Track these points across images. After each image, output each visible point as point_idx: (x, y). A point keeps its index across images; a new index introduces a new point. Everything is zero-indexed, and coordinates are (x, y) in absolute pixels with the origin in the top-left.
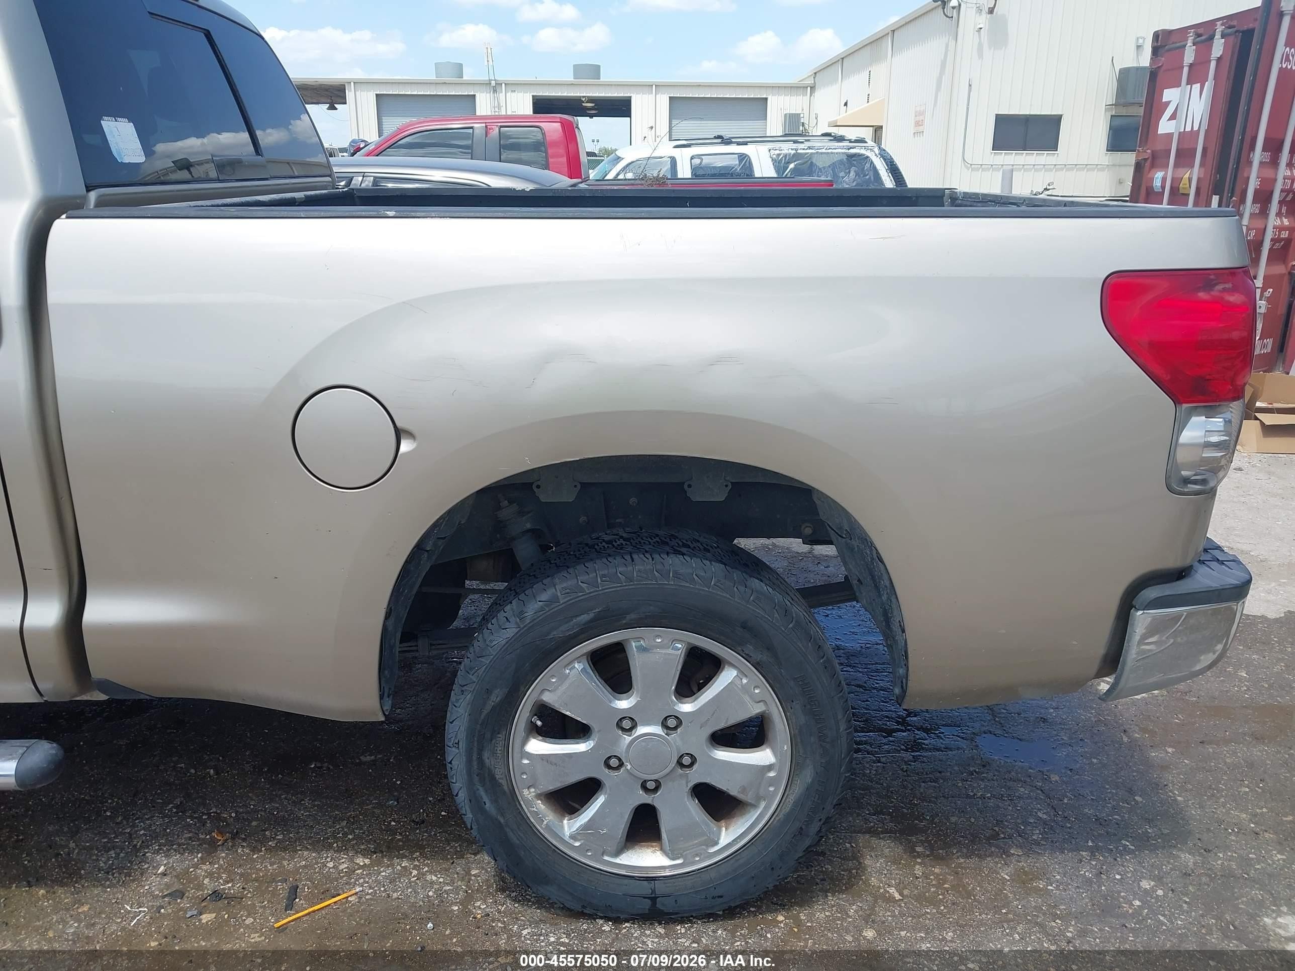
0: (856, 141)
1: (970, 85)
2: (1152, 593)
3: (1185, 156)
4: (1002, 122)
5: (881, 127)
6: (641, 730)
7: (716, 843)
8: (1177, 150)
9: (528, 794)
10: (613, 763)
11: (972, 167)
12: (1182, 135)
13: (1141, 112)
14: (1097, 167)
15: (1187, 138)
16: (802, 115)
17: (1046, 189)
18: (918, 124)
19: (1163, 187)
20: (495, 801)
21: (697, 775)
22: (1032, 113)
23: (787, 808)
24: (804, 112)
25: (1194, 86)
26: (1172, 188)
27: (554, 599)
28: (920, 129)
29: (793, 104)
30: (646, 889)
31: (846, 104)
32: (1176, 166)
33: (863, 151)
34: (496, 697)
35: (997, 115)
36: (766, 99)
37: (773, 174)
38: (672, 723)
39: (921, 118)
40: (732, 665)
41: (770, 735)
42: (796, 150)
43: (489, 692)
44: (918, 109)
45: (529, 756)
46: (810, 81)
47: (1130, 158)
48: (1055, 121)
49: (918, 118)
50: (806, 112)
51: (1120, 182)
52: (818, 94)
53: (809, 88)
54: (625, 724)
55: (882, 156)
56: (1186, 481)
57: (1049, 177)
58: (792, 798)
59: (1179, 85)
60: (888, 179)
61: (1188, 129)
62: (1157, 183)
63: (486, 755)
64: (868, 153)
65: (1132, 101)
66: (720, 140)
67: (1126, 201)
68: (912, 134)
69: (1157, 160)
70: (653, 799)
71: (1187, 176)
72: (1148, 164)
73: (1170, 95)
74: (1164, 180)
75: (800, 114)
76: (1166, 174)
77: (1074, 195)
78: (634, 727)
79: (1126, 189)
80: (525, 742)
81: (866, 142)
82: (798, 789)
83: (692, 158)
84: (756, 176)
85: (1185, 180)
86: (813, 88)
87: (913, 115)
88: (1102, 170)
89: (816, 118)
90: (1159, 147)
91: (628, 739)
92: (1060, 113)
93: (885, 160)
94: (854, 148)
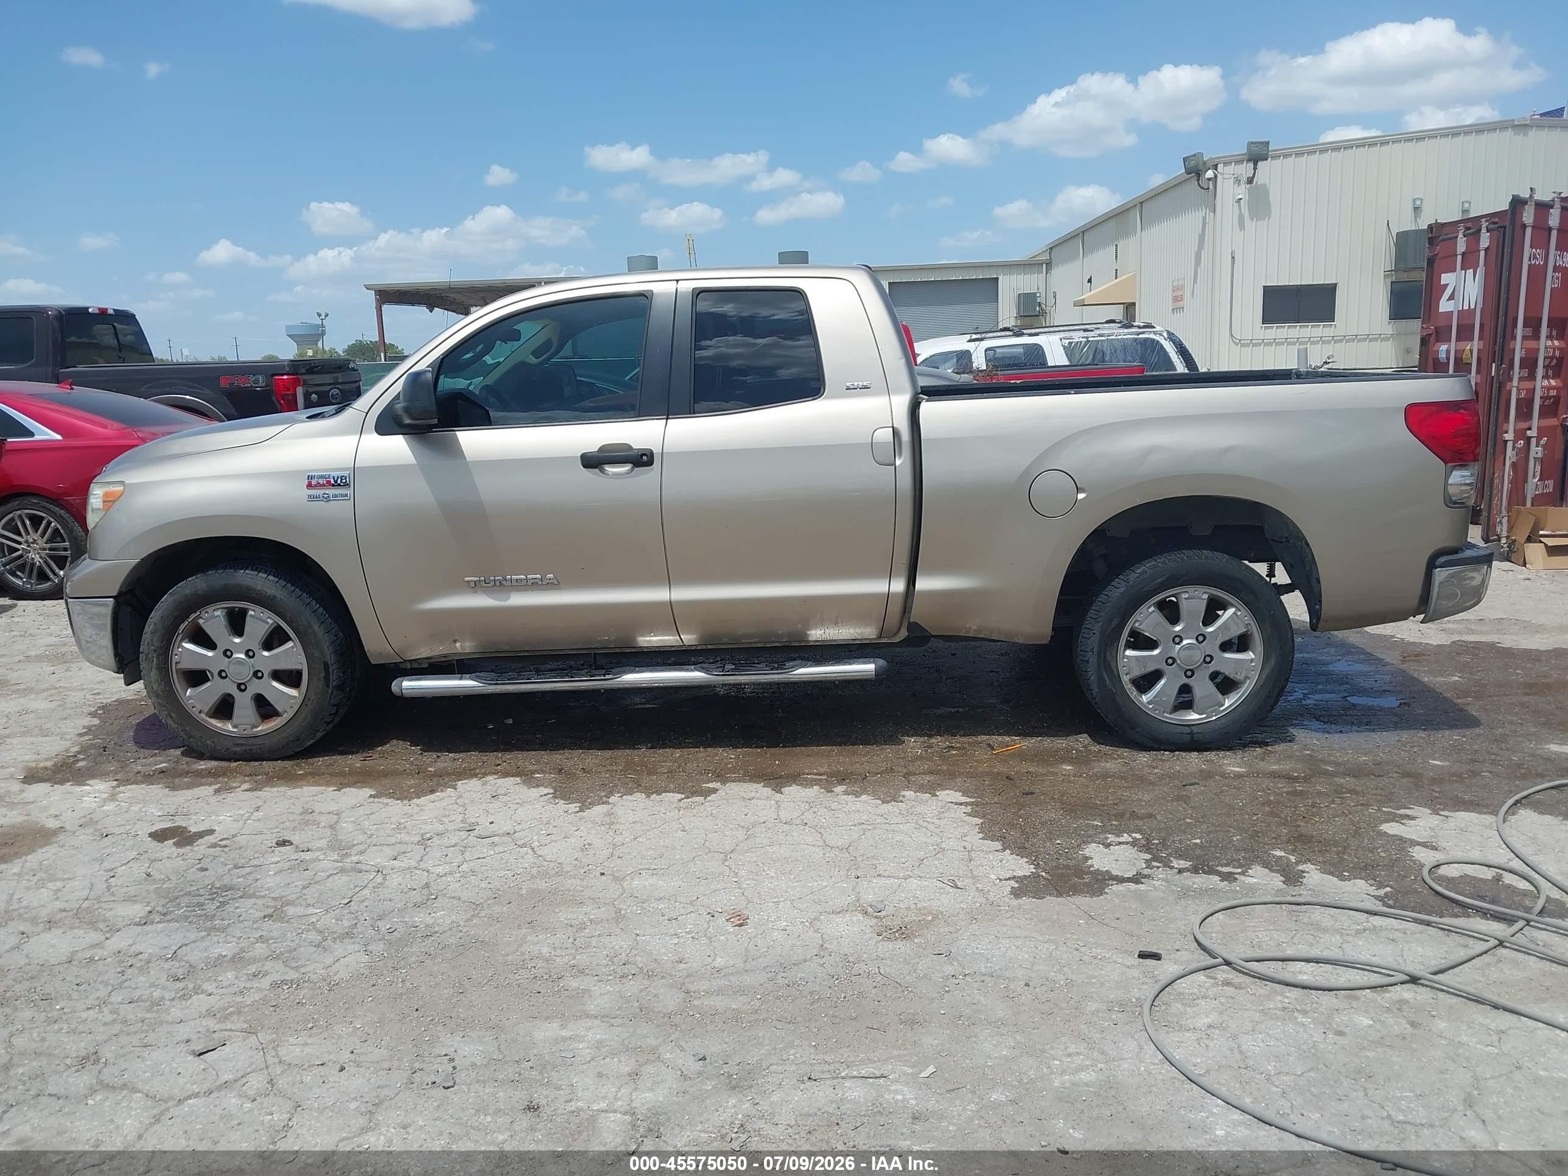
0: (1144, 327)
1: (1233, 258)
2: (1442, 559)
3: (1465, 332)
4: (1270, 293)
5: (1134, 304)
6: (1185, 642)
7: (1223, 705)
8: (1458, 325)
9: (1125, 679)
10: (1171, 661)
11: (1241, 343)
12: (1461, 313)
13: (1423, 276)
14: (1381, 338)
15: (1466, 315)
16: (1038, 295)
17: (1326, 363)
18: (1176, 299)
19: (1448, 359)
20: (1111, 680)
21: (1213, 667)
22: (1303, 283)
23: (1262, 681)
24: (1040, 290)
25: (1468, 271)
26: (1456, 359)
27: (1145, 572)
28: (1180, 304)
29: (1028, 283)
30: (1187, 730)
31: (1090, 281)
32: (1458, 339)
33: (1152, 336)
34: (1115, 622)
35: (1264, 287)
36: (997, 279)
37: (1065, 362)
38: (1201, 638)
39: (1180, 293)
40: (1233, 605)
41: (1251, 646)
42: (1087, 338)
43: (1111, 620)
44: (1175, 284)
45: (1128, 657)
46: (1045, 257)
47: (1415, 327)
48: (1329, 291)
49: (1176, 294)
50: (1042, 290)
51: (1408, 351)
52: (1055, 272)
53: (1044, 265)
54: (1178, 638)
55: (1171, 340)
56: (1455, 503)
57: (1328, 350)
58: (1264, 676)
59: (1454, 270)
60: (1178, 360)
61: (1466, 307)
62: (1442, 355)
63: (1108, 654)
64: (1157, 338)
65: (1414, 265)
66: (1008, 333)
67: (1415, 371)
68: (1171, 308)
69: (1441, 334)
70: (1190, 682)
71: (1468, 348)
72: (1432, 339)
73: (1446, 278)
74: (1448, 352)
75: (1035, 293)
76: (1450, 346)
77: (1357, 367)
78: (1181, 641)
79: (1415, 358)
80: (1125, 651)
81: (1154, 327)
82: (1267, 671)
83: (986, 351)
84: (1050, 364)
85: (1467, 352)
86: (1049, 265)
87: (1171, 291)
88: (1386, 339)
89: (1055, 297)
90: (1441, 323)
91: (1178, 647)
92: (1334, 282)
93: (1174, 343)
94: (1143, 333)
